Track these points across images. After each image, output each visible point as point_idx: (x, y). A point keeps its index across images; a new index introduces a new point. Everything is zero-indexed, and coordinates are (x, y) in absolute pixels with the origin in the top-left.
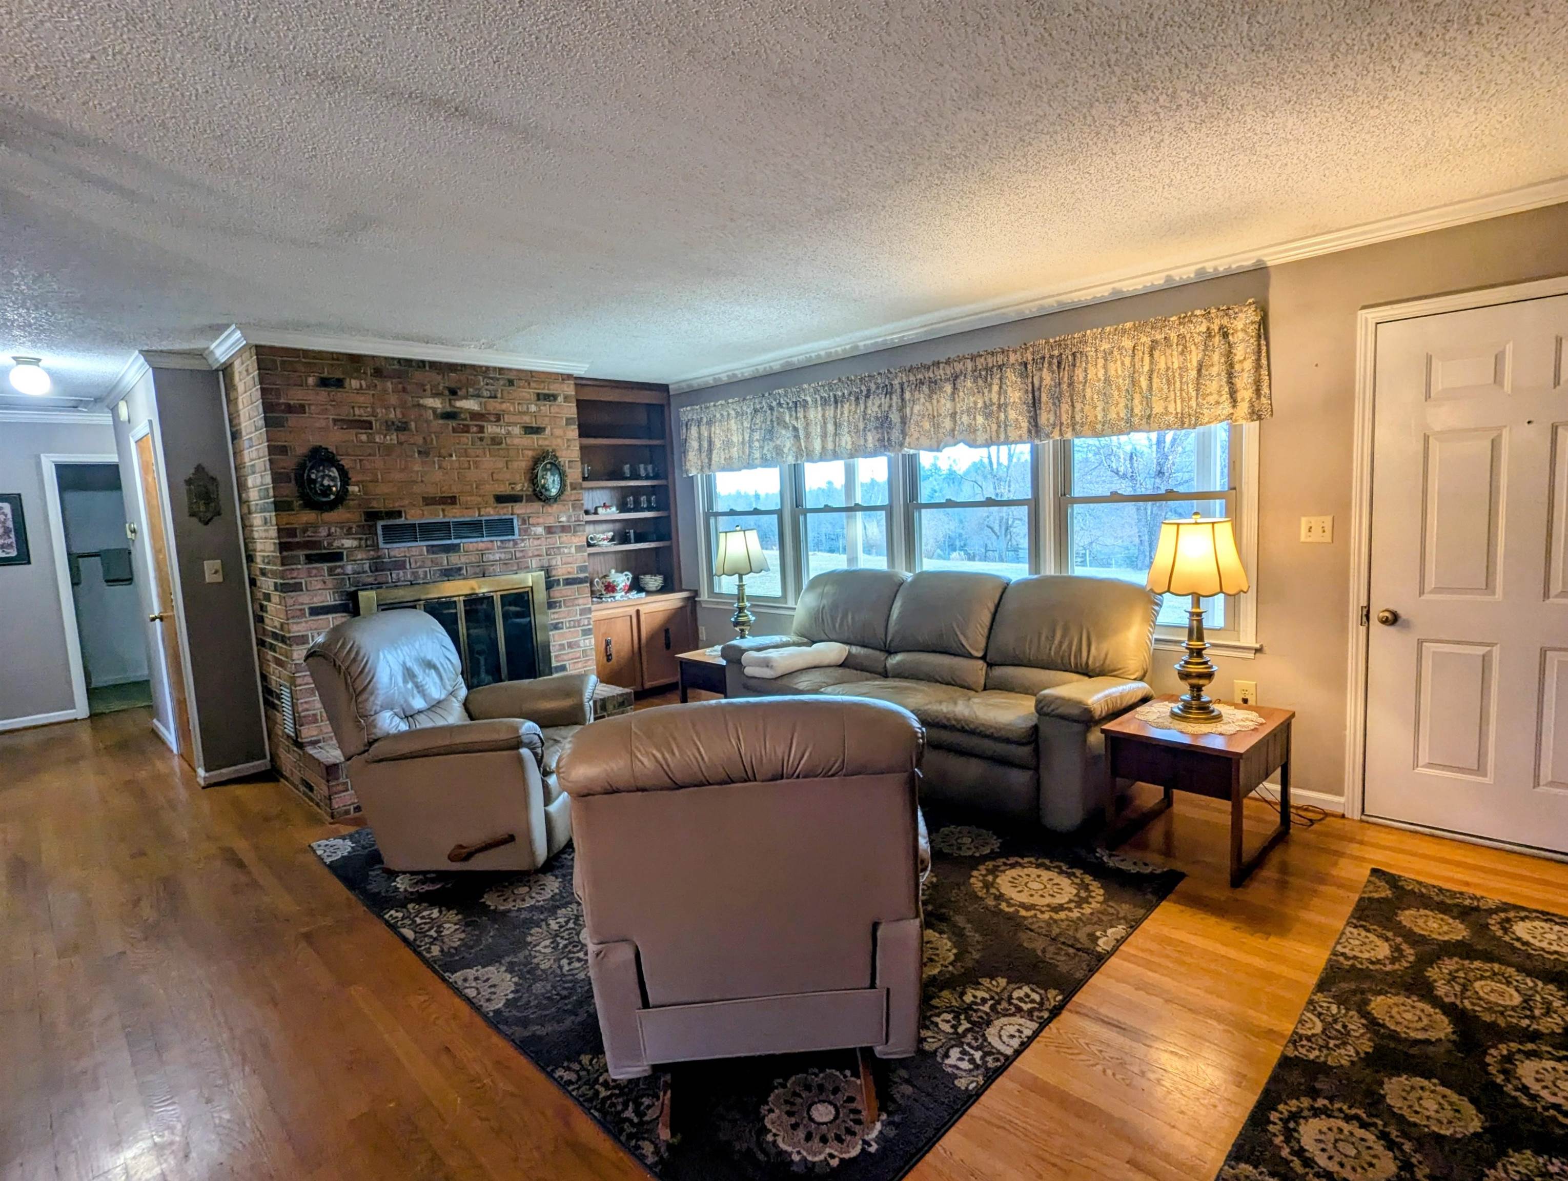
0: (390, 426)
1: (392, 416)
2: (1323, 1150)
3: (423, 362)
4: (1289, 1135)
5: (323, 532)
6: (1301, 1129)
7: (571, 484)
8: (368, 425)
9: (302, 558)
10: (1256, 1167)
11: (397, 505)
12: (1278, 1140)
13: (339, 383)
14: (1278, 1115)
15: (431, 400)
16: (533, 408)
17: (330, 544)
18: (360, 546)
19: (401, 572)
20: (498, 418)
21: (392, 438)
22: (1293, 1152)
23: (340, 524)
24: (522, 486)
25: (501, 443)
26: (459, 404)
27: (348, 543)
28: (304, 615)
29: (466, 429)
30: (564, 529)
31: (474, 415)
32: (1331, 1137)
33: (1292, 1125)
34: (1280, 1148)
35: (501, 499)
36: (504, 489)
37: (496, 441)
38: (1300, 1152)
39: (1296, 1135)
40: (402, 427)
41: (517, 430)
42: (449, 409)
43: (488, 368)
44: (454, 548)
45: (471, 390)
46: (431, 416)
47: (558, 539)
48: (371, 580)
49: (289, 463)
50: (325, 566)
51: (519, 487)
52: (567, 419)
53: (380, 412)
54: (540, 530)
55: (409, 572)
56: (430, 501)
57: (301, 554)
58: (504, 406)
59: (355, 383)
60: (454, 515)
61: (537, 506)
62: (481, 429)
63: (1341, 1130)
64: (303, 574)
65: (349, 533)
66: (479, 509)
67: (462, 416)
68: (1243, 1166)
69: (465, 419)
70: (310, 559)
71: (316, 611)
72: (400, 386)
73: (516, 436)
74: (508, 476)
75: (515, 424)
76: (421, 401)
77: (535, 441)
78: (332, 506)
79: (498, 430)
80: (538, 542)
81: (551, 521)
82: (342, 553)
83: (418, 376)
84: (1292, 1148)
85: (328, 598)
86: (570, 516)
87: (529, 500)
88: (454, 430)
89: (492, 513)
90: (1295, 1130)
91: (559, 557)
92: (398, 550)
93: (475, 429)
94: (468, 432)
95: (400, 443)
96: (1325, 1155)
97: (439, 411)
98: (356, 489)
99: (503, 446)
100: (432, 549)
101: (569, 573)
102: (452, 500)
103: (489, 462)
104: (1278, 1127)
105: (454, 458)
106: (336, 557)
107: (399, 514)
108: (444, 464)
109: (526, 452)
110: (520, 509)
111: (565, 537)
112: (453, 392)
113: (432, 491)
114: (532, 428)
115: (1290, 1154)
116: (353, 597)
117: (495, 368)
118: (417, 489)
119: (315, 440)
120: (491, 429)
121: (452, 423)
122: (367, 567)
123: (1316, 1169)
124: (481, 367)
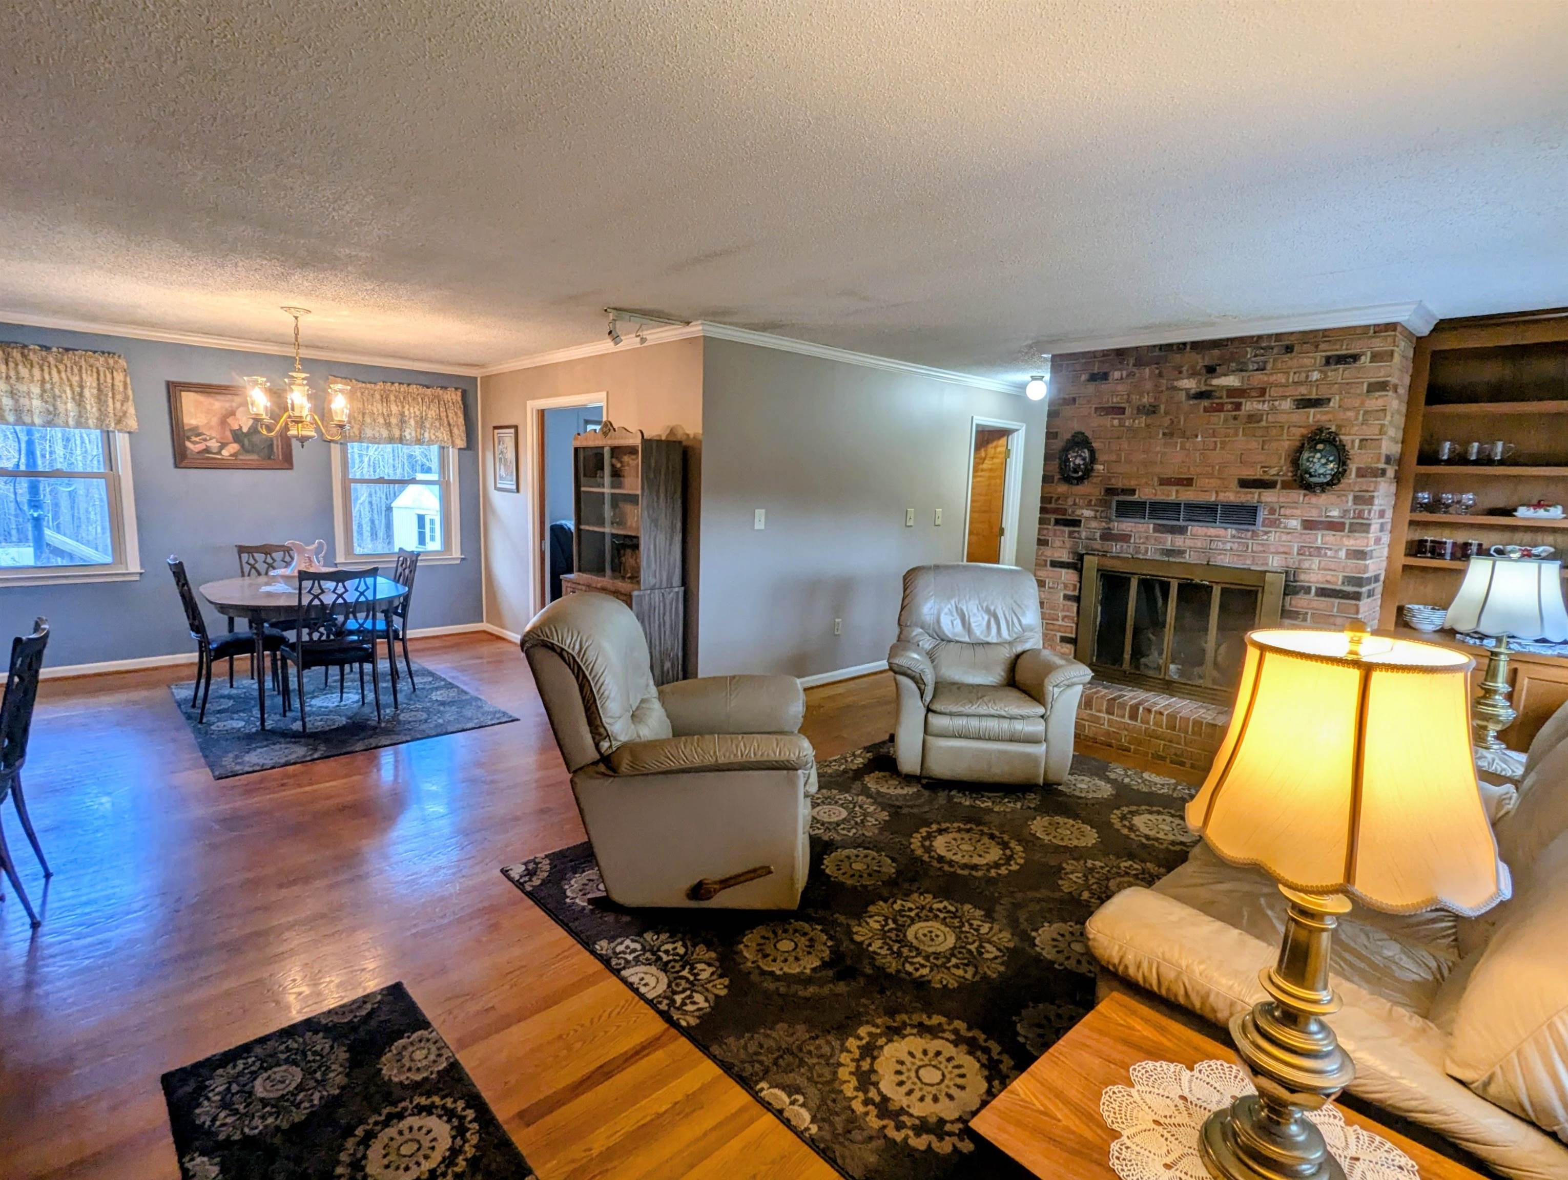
0: (1143, 410)
1: (1145, 400)
2: (420, 1129)
3: (1185, 344)
4: (449, 1114)
5: (1070, 501)
6: (448, 1127)
7: (1358, 469)
8: (1121, 411)
9: (1053, 521)
10: (438, 1072)
11: (1133, 483)
12: (449, 1102)
13: (1105, 376)
14: (469, 1119)
15: (1186, 381)
16: (1315, 376)
17: (1073, 512)
18: (1096, 517)
19: (1125, 545)
20: (1262, 392)
21: (1141, 421)
22: (433, 1106)
23: (1082, 496)
24: (1279, 468)
25: (1260, 421)
26: (1215, 382)
27: (1088, 513)
28: (1046, 565)
29: (1220, 408)
30: (1334, 526)
31: (1232, 392)
32: (426, 1144)
33: (455, 1122)
34: (443, 1098)
35: (1245, 484)
36: (1256, 473)
37: (1253, 418)
38: (429, 1110)
39: (445, 1118)
40: (1152, 410)
41: (1287, 405)
42: (1204, 388)
43: (1260, 337)
44: (1182, 530)
45: (1233, 365)
46: (1183, 395)
47: (1320, 538)
48: (1098, 547)
49: (1058, 444)
50: (1067, 529)
51: (1273, 471)
52: (1370, 385)
53: (1135, 397)
54: (1294, 523)
55: (1132, 546)
56: (1165, 482)
57: (1053, 517)
58: (1273, 378)
59: (1117, 375)
60: (1187, 495)
61: (1298, 495)
62: (1238, 406)
63: (426, 1157)
64: (1051, 534)
65: (1089, 505)
66: (1217, 492)
67: (1217, 394)
68: (445, 1065)
69: (1221, 398)
70: (1057, 522)
71: (1054, 564)
72: (1157, 371)
73: (1284, 412)
74: (1261, 458)
75: (1284, 397)
76: (1175, 383)
77: (1313, 416)
78: (1080, 480)
79: (1260, 406)
80: (1289, 537)
81: (1313, 515)
82: (1080, 521)
83: (1177, 358)
84: (437, 1107)
85: (1065, 557)
86: (1346, 511)
87: (1286, 486)
88: (1206, 410)
89: (1232, 496)
90: (449, 1121)
91: (1316, 560)
92: (1125, 526)
93: (1229, 406)
94: (1221, 410)
95: (1148, 426)
96: (416, 1128)
97: (1193, 391)
98: (1101, 467)
99: (1264, 423)
100: (1158, 529)
101: (1328, 582)
102: (1187, 482)
103: (1241, 442)
104: (459, 1109)
105: (1199, 439)
106: (1076, 523)
107: (1132, 492)
108: (1187, 445)
109: (1293, 430)
110: (1269, 496)
111: (1330, 537)
112: (1211, 370)
113: (1169, 473)
114: (1310, 400)
115: (433, 1103)
116: (1081, 557)
117: (1270, 336)
118: (1157, 469)
119: (1076, 426)
120: (1249, 406)
121: (1206, 403)
122: (1098, 535)
123: (409, 1111)
124: (1252, 337)
